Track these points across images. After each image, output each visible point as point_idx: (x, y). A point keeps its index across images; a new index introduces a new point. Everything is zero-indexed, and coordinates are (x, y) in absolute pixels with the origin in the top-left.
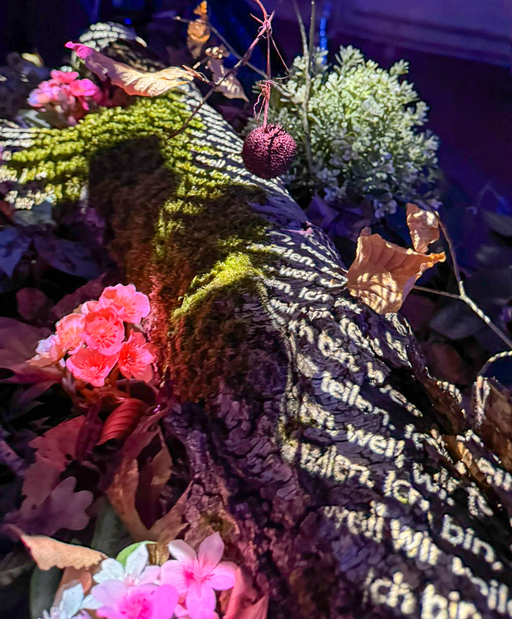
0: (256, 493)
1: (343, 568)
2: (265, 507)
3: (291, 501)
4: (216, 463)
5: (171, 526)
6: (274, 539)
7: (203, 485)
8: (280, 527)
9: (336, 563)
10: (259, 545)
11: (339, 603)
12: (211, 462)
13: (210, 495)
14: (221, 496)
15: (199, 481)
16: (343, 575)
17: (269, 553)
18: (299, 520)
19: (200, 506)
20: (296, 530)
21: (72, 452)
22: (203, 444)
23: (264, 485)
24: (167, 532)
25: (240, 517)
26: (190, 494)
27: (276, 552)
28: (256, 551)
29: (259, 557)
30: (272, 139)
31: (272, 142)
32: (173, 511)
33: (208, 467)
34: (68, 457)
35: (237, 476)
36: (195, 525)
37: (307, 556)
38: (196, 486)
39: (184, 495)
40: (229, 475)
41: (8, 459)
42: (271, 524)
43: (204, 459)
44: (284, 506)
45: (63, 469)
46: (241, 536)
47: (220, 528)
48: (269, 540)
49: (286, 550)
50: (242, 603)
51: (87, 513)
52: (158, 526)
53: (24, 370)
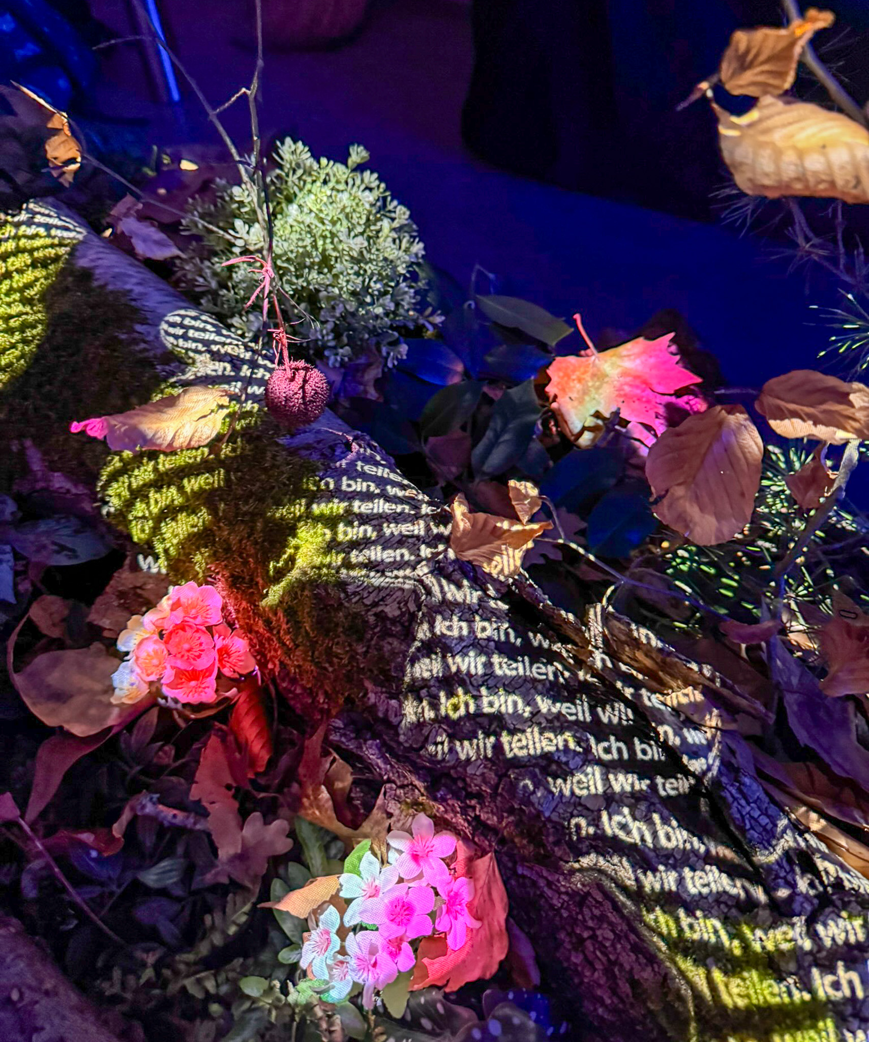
0: (448, 775)
1: (547, 814)
2: (460, 784)
3: (483, 774)
4: (399, 761)
5: (377, 823)
6: (478, 806)
7: (394, 782)
8: (479, 796)
9: (539, 813)
10: (467, 815)
11: (551, 839)
12: (393, 761)
13: (402, 787)
14: (415, 786)
15: (389, 781)
16: (549, 819)
17: (477, 818)
18: (495, 788)
19: (397, 799)
20: (495, 794)
22: (379, 749)
23: (454, 767)
24: (376, 829)
25: (443, 800)
26: (385, 794)
27: (483, 816)
28: (466, 820)
29: (468, 823)
32: (375, 811)
33: (392, 766)
34: (229, 787)
35: (425, 767)
36: (397, 812)
37: (511, 811)
38: (388, 785)
39: (381, 796)
40: (416, 769)
42: (470, 796)
43: (386, 761)
44: (478, 781)
45: (236, 805)
46: (446, 811)
47: (424, 810)
48: (474, 808)
49: (492, 812)
50: (470, 860)
51: (288, 836)
52: (366, 827)
53: (120, 716)
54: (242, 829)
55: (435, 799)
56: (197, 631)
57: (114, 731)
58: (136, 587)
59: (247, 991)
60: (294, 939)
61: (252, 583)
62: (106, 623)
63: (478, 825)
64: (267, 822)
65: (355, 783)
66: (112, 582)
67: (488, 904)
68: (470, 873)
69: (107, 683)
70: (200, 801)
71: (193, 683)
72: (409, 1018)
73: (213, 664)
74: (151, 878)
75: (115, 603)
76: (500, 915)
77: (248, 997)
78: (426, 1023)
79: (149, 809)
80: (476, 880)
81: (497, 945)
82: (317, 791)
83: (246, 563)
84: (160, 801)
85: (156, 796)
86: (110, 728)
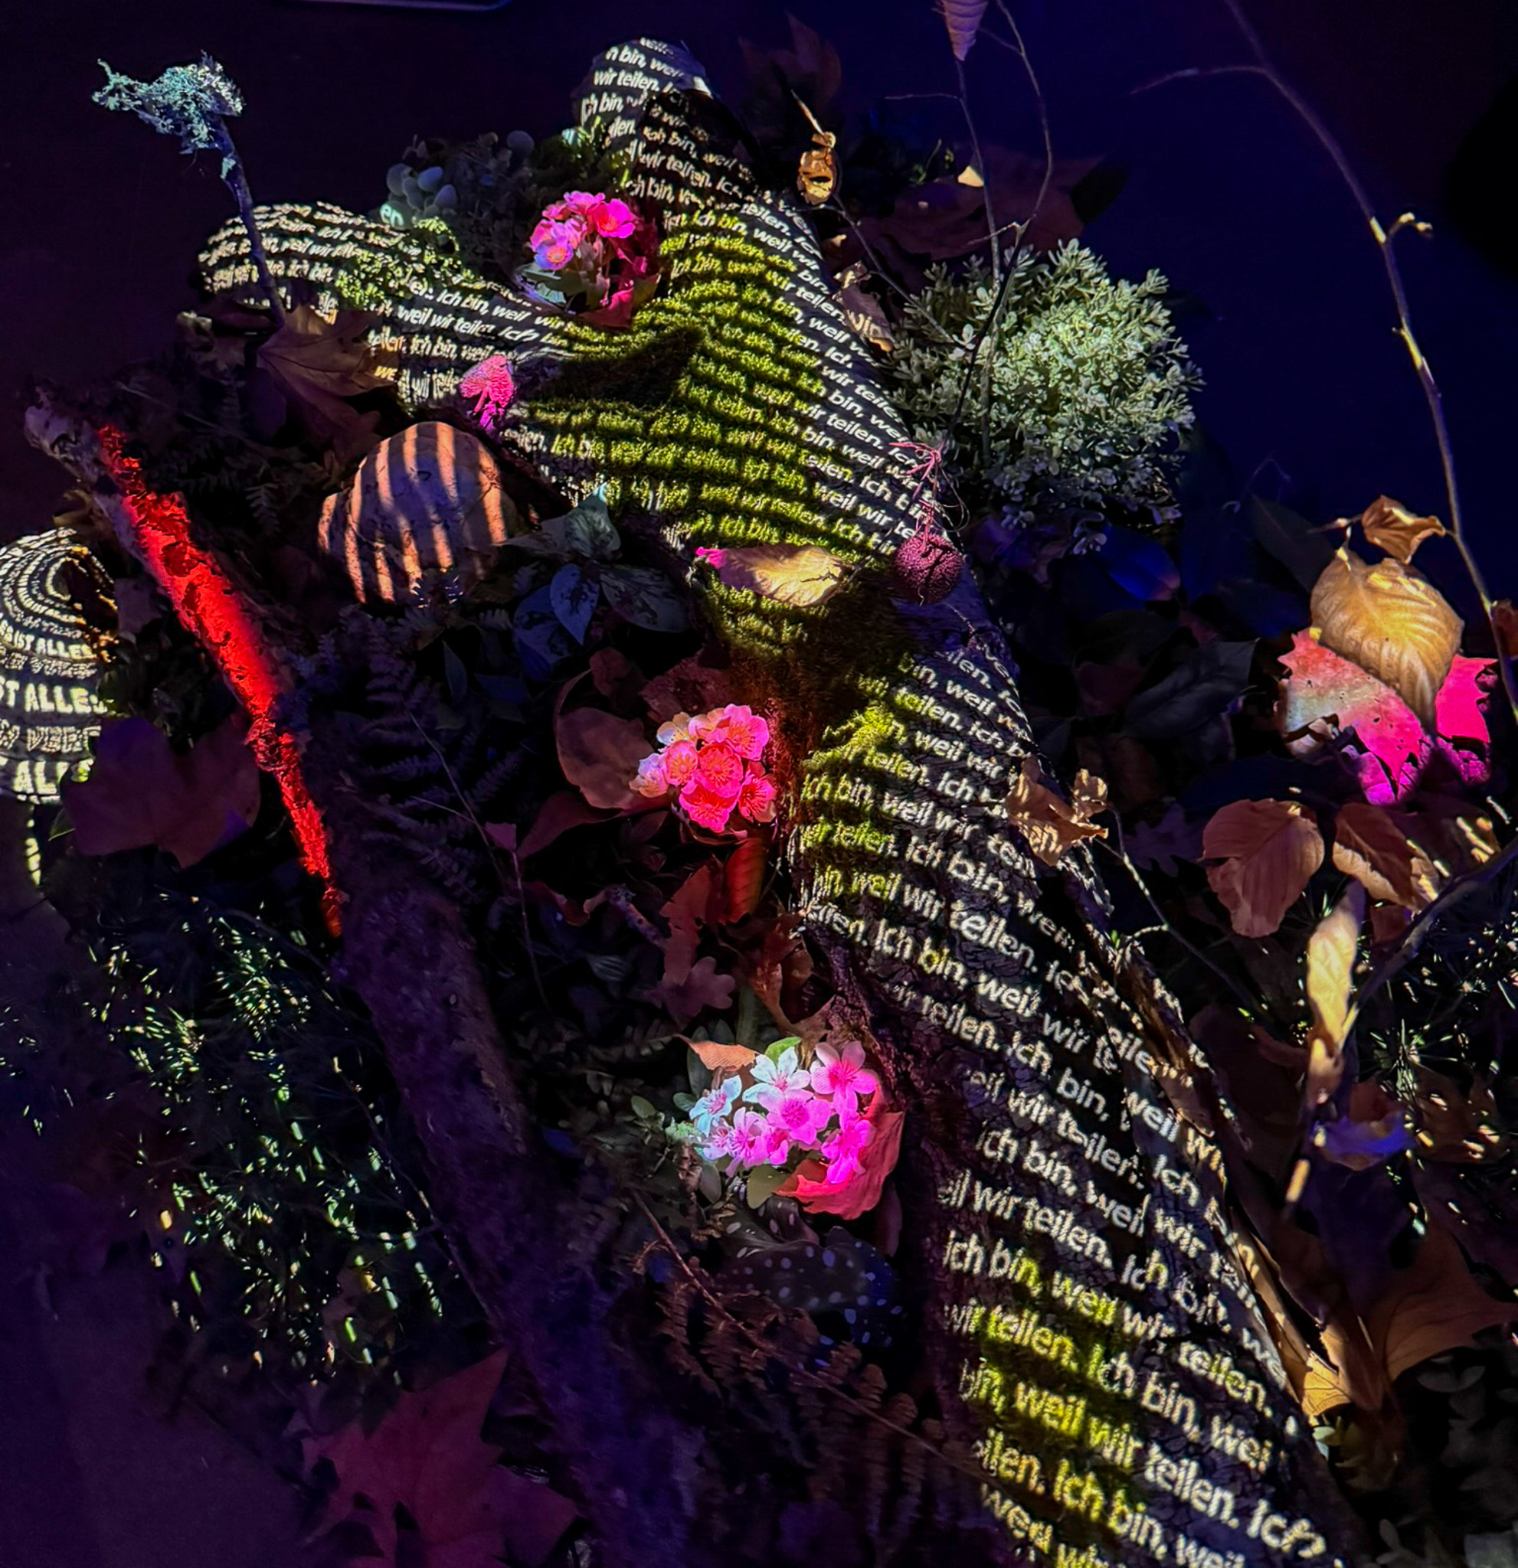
0: (898, 1019)
1: (970, 1105)
2: (905, 1034)
3: (929, 1036)
4: (859, 980)
5: (815, 1028)
6: (912, 1064)
7: (846, 998)
8: (918, 1055)
9: (964, 1101)
10: (898, 1065)
11: (964, 1130)
12: (854, 978)
13: (852, 1007)
14: (864, 1013)
15: (842, 994)
16: (970, 1110)
17: (906, 1074)
18: (935, 1054)
19: (843, 1015)
20: (932, 1061)
21: (702, 916)
22: (846, 960)
24: (811, 1032)
25: (881, 1039)
26: (833, 1004)
27: (913, 1076)
28: (895, 1069)
29: (897, 1074)
30: (932, 568)
31: (931, 573)
32: (817, 1015)
33: (850, 983)
34: (698, 921)
36: (837, 1028)
37: (940, 1085)
38: (839, 998)
39: (828, 1004)
40: (871, 998)
41: (641, 927)
42: (910, 1050)
43: (847, 974)
44: (923, 1039)
45: (698, 941)
46: (881, 1052)
47: (862, 1040)
48: (908, 1063)
49: (922, 1076)
50: (882, 1109)
51: (730, 995)
52: (802, 1025)
53: (631, 803)
54: (693, 965)
55: (875, 1034)
56: (733, 758)
57: (622, 814)
58: (696, 682)
59: (635, 1108)
60: (694, 1090)
61: (802, 737)
62: (655, 704)
63: (904, 1080)
64: (718, 971)
65: (811, 978)
66: (677, 667)
67: (879, 1156)
68: (877, 1120)
69: (633, 765)
70: (667, 920)
71: (709, 806)
72: (761, 1213)
73: (735, 798)
74: (598, 964)
75: (672, 689)
76: (885, 1171)
77: (633, 1113)
78: (774, 1226)
79: (622, 902)
80: (879, 1131)
81: (869, 1197)
82: (773, 966)
83: (805, 715)
84: (633, 901)
85: (632, 894)
86: (619, 810)
